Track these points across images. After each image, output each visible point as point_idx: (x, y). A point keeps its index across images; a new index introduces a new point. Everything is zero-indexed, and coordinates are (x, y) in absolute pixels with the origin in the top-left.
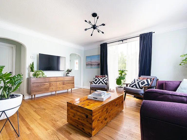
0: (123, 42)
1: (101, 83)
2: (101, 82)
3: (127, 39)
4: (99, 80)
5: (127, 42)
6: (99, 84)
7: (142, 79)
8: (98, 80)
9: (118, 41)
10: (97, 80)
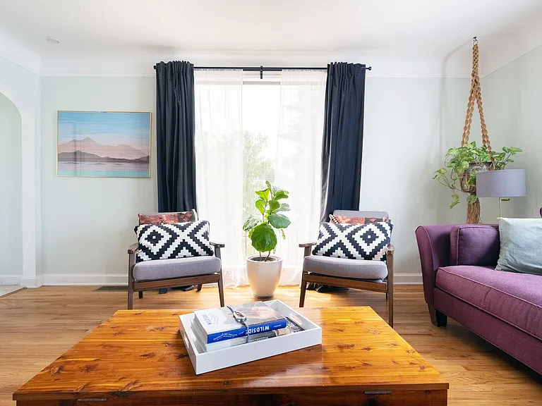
0: (261, 74)
1: (185, 251)
2: (184, 244)
3: (280, 69)
4: (174, 236)
5: (279, 83)
6: (173, 256)
7: (348, 222)
8: (167, 237)
9: (245, 69)
10: (159, 237)
